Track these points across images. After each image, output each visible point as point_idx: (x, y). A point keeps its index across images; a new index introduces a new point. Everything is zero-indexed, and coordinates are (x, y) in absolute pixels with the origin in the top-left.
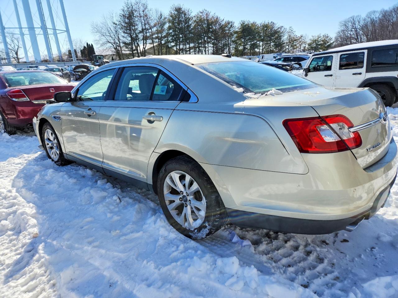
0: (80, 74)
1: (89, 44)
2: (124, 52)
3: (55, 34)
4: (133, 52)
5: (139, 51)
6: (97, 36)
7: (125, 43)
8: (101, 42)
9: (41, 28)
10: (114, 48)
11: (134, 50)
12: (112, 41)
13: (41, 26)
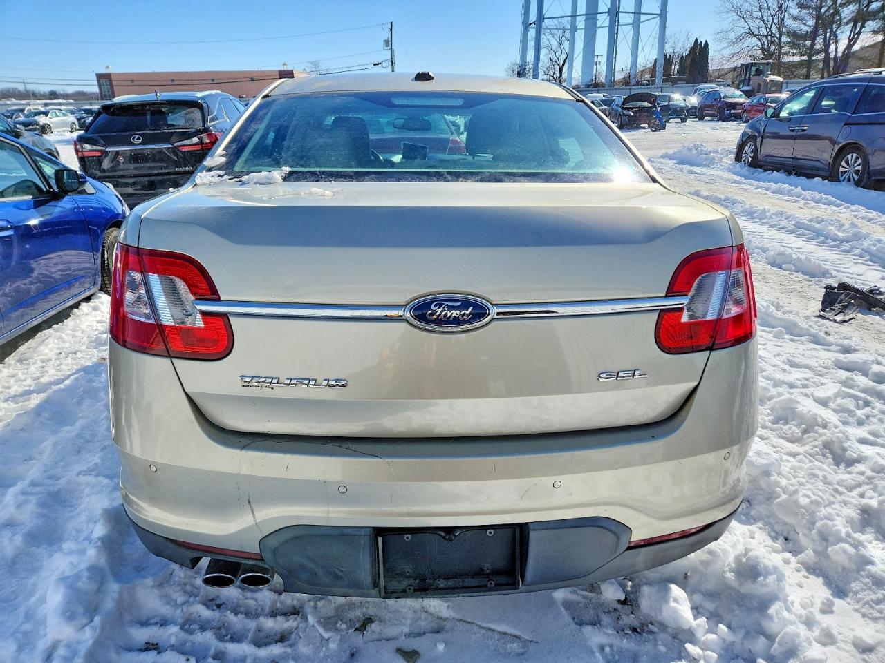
0: (632, 114)
1: (701, 42)
2: (786, 59)
3: (636, 24)
4: (810, 56)
5: (832, 55)
6: (728, 21)
7: (794, 35)
8: (732, 36)
9: (609, 13)
10: (762, 49)
11: (818, 52)
12: (763, 31)
13: (609, 9)
